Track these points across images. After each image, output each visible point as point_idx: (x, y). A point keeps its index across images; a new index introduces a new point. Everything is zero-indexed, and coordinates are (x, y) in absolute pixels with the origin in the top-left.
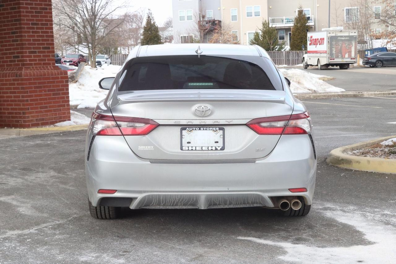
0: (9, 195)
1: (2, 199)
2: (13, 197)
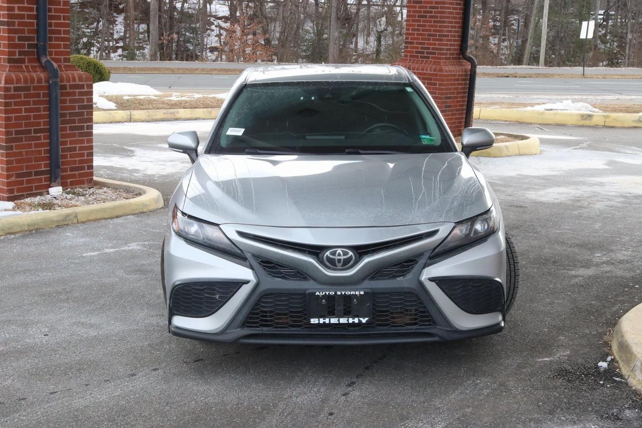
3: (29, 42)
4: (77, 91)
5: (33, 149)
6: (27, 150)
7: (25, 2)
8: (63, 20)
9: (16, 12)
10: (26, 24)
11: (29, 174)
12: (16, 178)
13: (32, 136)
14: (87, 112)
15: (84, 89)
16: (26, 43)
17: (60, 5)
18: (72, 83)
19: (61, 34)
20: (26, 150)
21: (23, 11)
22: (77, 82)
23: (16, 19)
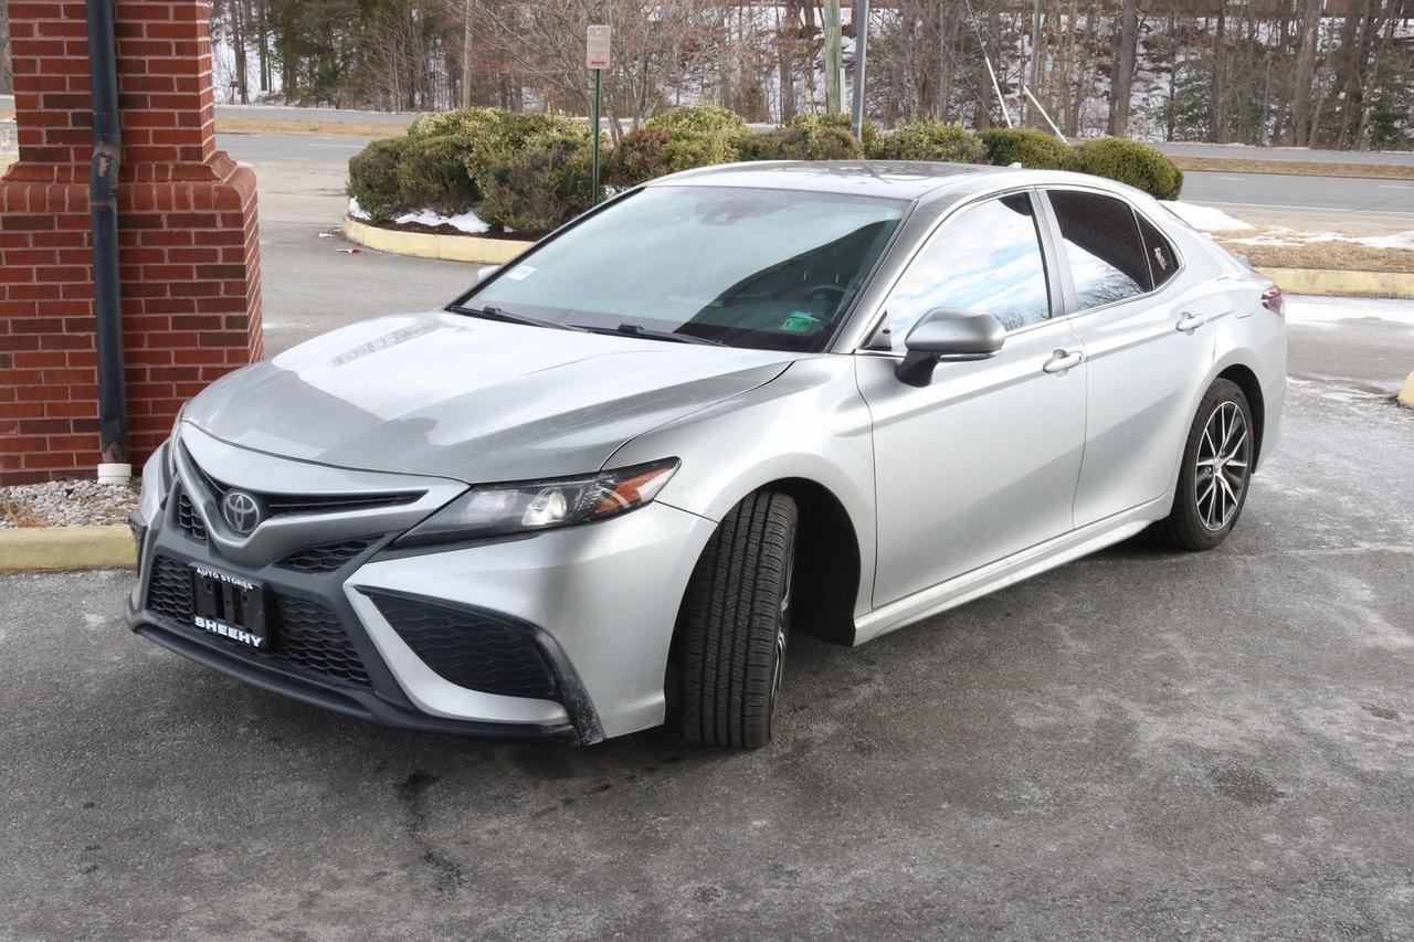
0: (1378, 652)
1: (1399, 640)
2: (1370, 642)
3: (76, 110)
4: (193, 230)
5: (68, 367)
6: (52, 368)
7: (63, 13)
8: (178, 54)
9: (37, 37)
10: (66, 66)
11: (63, 425)
12: (22, 432)
13: (64, 336)
14: (226, 283)
15: (214, 226)
16: (70, 112)
17: (167, 18)
18: (175, 210)
19: (172, 90)
20: (47, 368)
21: (57, 35)
22: (193, 210)
23: (38, 55)
